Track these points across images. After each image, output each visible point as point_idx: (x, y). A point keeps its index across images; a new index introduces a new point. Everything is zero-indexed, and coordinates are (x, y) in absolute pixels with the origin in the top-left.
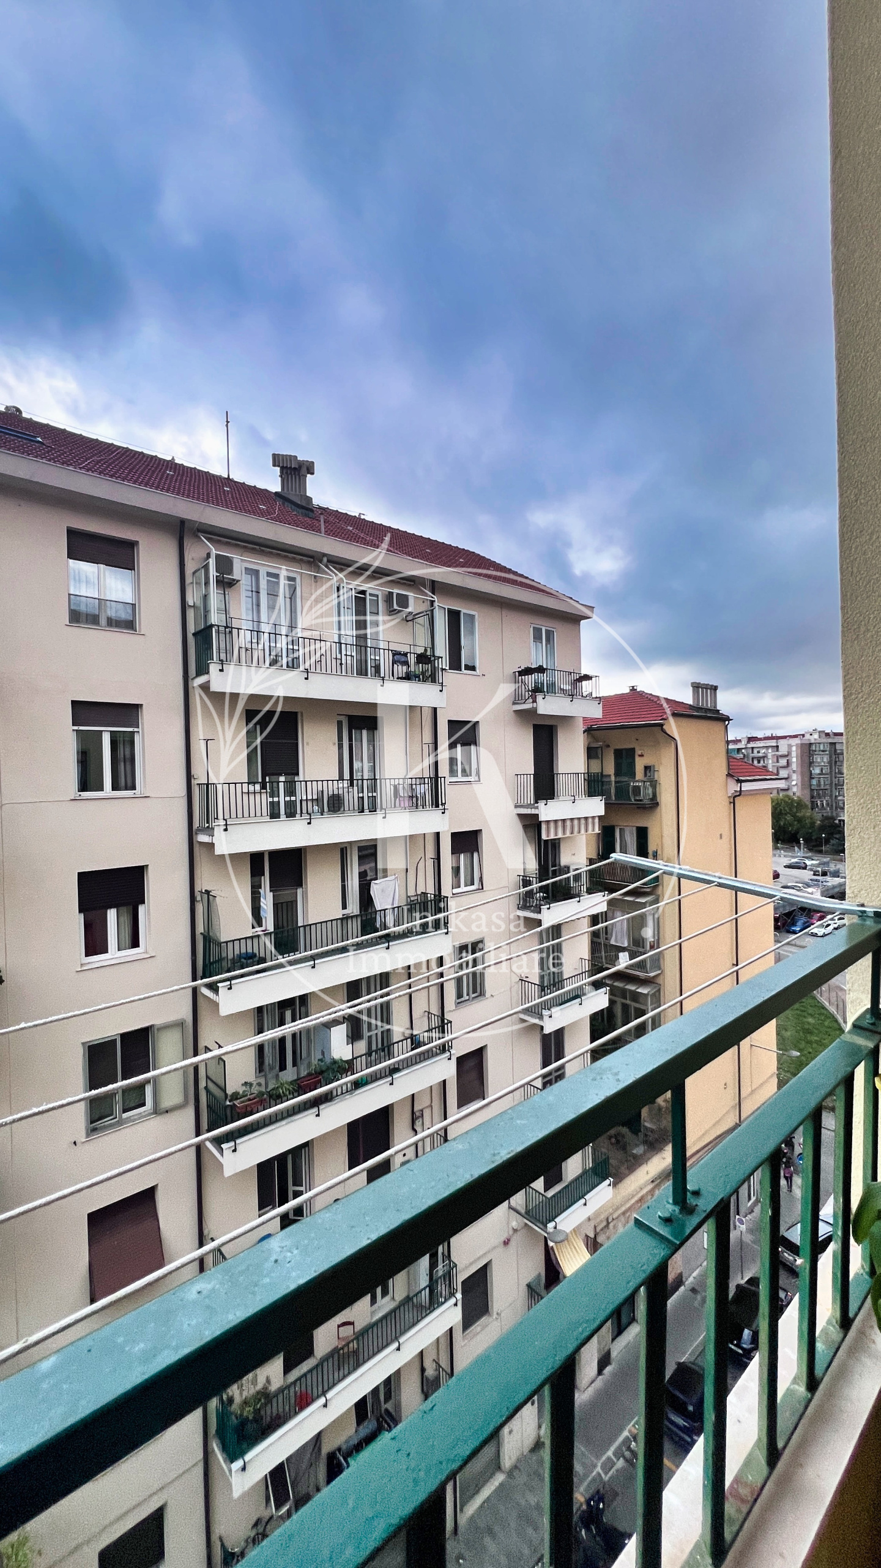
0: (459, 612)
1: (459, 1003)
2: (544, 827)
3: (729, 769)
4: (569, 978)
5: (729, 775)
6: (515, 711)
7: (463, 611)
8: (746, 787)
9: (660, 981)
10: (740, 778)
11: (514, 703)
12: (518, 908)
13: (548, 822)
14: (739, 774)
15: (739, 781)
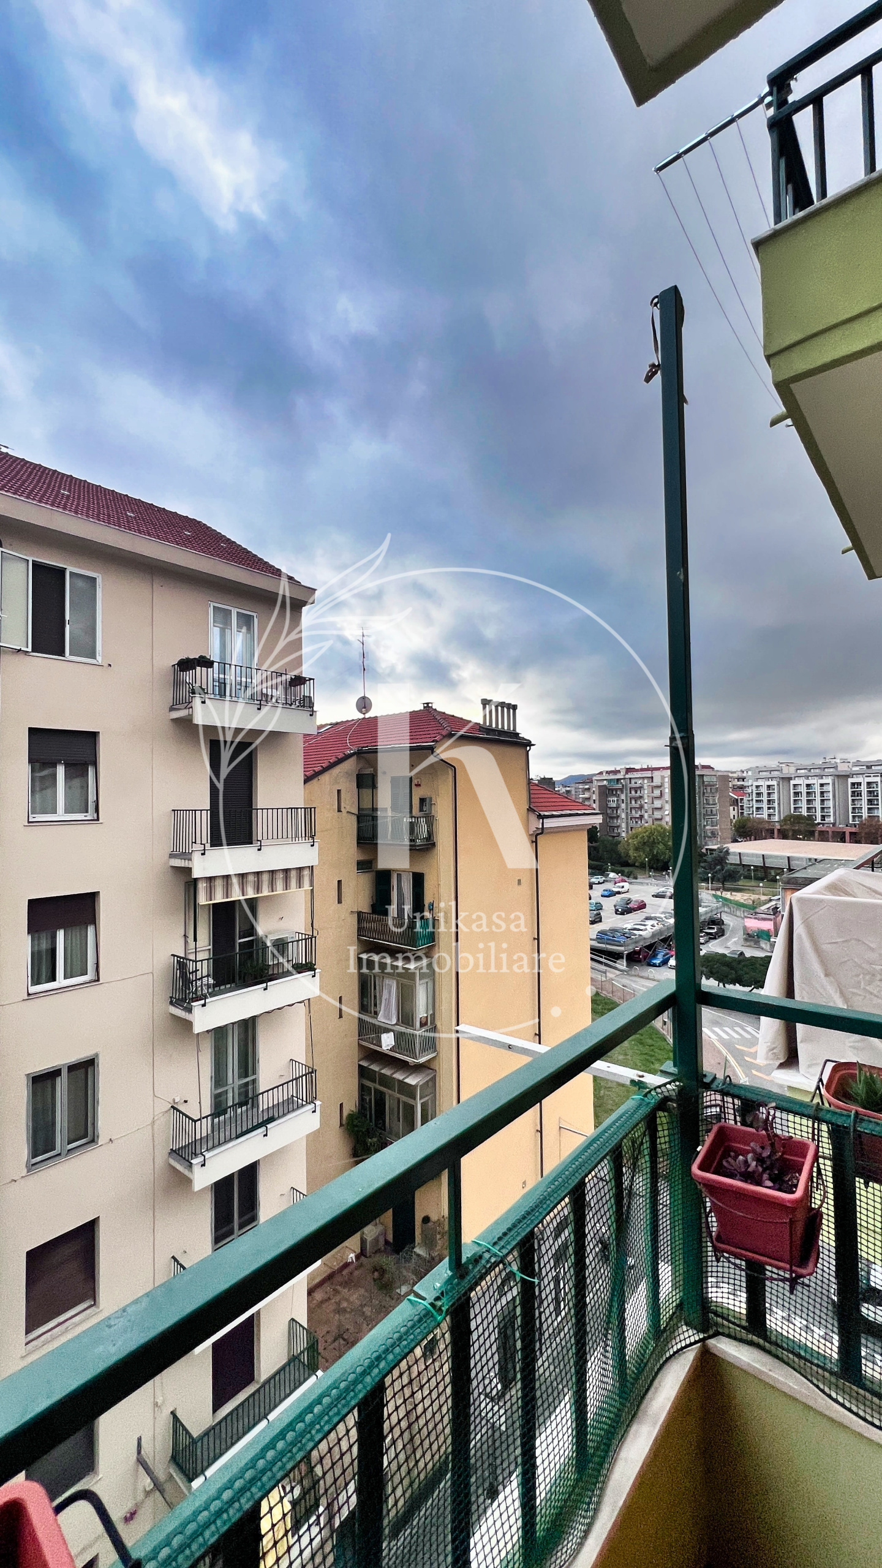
0: (62, 571)
1: (33, 1165)
2: (202, 886)
3: (530, 802)
4: (268, 1091)
5: (530, 810)
6: (173, 720)
7: (70, 569)
8: (549, 823)
9: (434, 1065)
10: (542, 813)
11: (172, 709)
12: (171, 1003)
13: (210, 879)
14: (541, 808)
15: (540, 817)
